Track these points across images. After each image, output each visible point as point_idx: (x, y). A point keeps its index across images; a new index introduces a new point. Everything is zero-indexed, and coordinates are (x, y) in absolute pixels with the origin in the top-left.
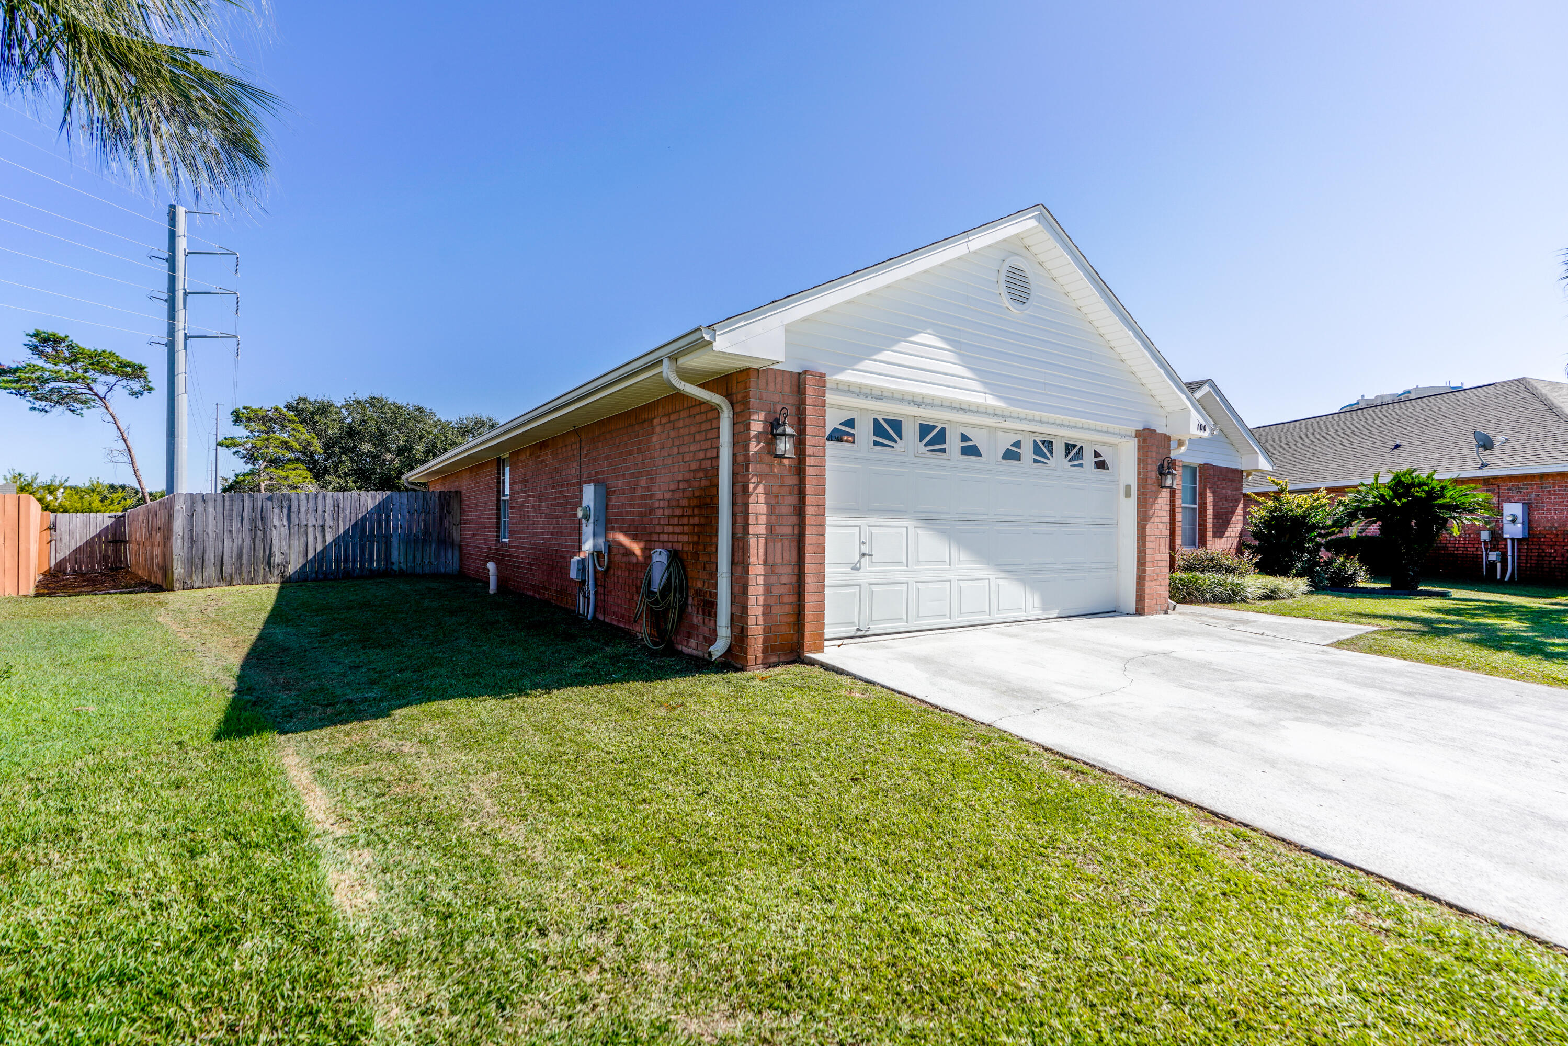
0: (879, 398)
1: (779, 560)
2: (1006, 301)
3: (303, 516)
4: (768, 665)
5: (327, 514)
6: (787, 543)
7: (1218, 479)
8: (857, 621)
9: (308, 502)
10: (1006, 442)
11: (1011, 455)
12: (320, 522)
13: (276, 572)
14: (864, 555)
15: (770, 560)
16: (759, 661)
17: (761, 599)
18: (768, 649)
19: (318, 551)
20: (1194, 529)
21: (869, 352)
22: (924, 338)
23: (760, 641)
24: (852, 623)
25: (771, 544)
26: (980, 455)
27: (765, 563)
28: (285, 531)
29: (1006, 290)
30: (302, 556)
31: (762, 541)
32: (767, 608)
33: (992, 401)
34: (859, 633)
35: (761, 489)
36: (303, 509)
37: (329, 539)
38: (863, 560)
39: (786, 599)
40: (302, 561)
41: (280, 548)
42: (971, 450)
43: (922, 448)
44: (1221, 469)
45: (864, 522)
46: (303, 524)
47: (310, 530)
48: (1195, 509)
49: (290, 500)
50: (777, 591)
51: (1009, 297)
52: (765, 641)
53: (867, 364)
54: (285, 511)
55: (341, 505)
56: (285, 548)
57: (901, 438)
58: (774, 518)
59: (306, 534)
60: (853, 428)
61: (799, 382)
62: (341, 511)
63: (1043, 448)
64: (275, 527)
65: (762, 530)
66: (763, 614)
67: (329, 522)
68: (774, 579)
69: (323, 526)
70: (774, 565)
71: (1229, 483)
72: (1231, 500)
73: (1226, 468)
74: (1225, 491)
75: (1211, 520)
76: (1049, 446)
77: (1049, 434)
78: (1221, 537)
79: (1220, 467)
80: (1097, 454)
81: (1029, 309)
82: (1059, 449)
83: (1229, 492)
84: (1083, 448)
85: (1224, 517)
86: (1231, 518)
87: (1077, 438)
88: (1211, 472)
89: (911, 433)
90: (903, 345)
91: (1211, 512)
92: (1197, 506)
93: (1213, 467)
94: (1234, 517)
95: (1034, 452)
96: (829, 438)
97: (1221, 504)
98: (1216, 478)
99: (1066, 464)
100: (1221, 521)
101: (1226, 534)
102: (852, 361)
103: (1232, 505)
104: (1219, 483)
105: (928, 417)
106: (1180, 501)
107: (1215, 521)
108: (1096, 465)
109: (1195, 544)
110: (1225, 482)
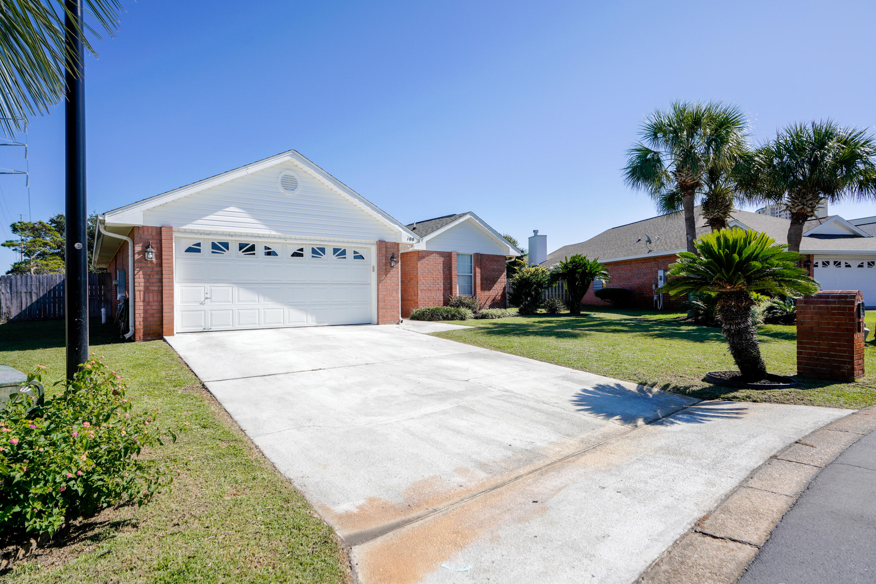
0: (208, 234)
1: (151, 299)
2: (282, 190)
3: (19, 288)
4: (145, 340)
5: (33, 287)
6: (155, 294)
7: (487, 260)
8: (203, 324)
9: (22, 281)
10: (294, 249)
11: (298, 254)
12: (29, 290)
13: (4, 317)
14: (207, 298)
15: (147, 300)
16: (141, 339)
17: (142, 315)
18: (145, 335)
19: (28, 305)
20: (471, 286)
21: (200, 216)
22: (232, 209)
23: (142, 331)
24: (201, 326)
25: (147, 295)
26: (277, 255)
27: (144, 301)
28: (8, 296)
29: (281, 185)
30: (19, 309)
31: (142, 293)
32: (145, 319)
33: (273, 233)
34: (205, 330)
35: (141, 272)
36: (19, 283)
37: (34, 299)
38: (206, 300)
39: (156, 315)
40: (19, 311)
41: (6, 304)
42: (271, 253)
43: (241, 253)
44: (488, 256)
45: (207, 286)
46: (19, 292)
47: (23, 295)
48: (471, 276)
49: (11, 280)
50: (150, 312)
51: (283, 188)
52: (143, 332)
53: (199, 221)
54: (8, 285)
55: (41, 282)
56: (9, 304)
57: (228, 250)
58: (148, 284)
59: (21, 297)
60: (200, 246)
61: (159, 231)
62: (41, 284)
63: (318, 252)
64: (3, 293)
65: (142, 288)
66: (143, 321)
67: (34, 290)
68: (148, 307)
69: (31, 293)
70: (149, 302)
71: (496, 263)
72: (497, 271)
73: (493, 255)
74: (491, 267)
75: (480, 281)
76: (323, 250)
77: (321, 244)
78: (489, 290)
79: (488, 255)
80: (355, 252)
81: (297, 192)
82: (329, 251)
83: (495, 267)
84: (345, 250)
85: (492, 279)
86: (497, 280)
87: (341, 246)
88: (479, 257)
89: (234, 247)
90: (220, 213)
91: (480, 277)
92: (473, 274)
93: (481, 255)
94: (499, 280)
95: (313, 253)
96: (186, 251)
97: (489, 273)
98: (485, 260)
99: (334, 257)
100: (489, 282)
101: (493, 288)
102: (190, 220)
103: (497, 273)
104: (487, 262)
105: (244, 240)
106: (456, 272)
107: (485, 282)
108: (355, 257)
109: (472, 294)
110: (492, 262)
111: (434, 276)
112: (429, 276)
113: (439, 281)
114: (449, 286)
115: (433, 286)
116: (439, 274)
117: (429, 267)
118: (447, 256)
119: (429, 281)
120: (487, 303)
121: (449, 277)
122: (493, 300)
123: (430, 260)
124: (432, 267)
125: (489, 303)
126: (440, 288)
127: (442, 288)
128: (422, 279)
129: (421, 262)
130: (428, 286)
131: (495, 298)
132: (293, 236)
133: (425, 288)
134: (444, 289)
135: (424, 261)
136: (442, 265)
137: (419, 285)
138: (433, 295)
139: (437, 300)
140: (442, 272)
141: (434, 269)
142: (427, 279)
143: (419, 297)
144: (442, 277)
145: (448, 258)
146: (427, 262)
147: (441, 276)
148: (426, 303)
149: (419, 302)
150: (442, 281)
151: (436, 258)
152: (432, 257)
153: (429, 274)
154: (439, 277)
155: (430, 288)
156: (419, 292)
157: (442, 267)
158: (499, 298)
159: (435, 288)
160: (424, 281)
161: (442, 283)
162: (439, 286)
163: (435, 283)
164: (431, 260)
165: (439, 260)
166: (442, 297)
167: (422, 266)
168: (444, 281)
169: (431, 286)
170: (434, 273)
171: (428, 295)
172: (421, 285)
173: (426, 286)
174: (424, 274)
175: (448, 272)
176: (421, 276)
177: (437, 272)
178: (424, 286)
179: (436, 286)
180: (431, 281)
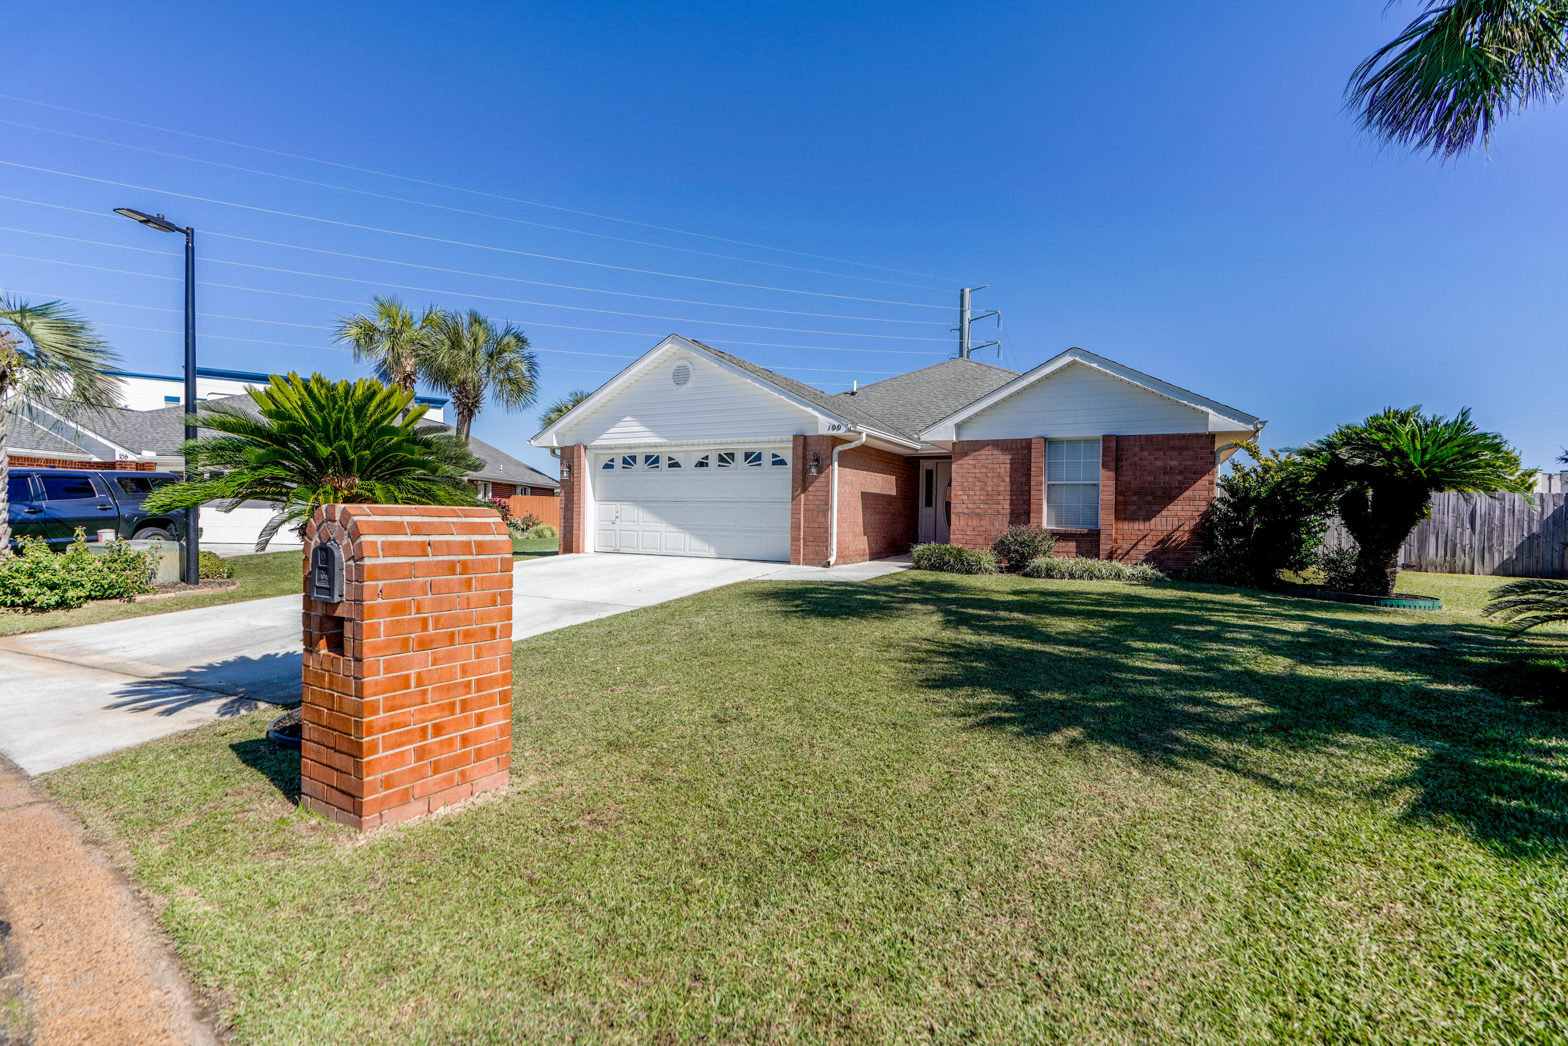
1: (569, 517)
2: (674, 386)
6: (571, 511)
8: (614, 545)
10: (698, 457)
11: (703, 464)
14: (617, 517)
15: (566, 517)
16: (562, 553)
17: (563, 532)
20: (1096, 508)
21: (604, 431)
22: (627, 419)
24: (612, 547)
25: (567, 512)
26: (682, 466)
27: (564, 518)
29: (672, 380)
31: (563, 510)
34: (615, 551)
35: (563, 491)
38: (617, 519)
39: (571, 532)
42: (674, 465)
43: (646, 467)
44: (1150, 438)
45: (618, 504)
48: (1097, 486)
50: (568, 529)
51: (675, 383)
52: (563, 547)
53: (604, 436)
57: (638, 463)
58: (567, 502)
60: (614, 462)
61: (574, 449)
63: (726, 459)
65: (564, 506)
66: (564, 537)
68: (567, 524)
70: (568, 519)
71: (1176, 453)
72: (1180, 473)
73: (1163, 435)
74: (1159, 463)
75: (1112, 498)
76: (731, 456)
77: (729, 448)
78: (1147, 518)
79: (1146, 436)
80: (774, 456)
81: (689, 385)
82: (740, 457)
83: (1175, 463)
84: (760, 454)
85: (1160, 493)
86: (1180, 494)
87: (755, 448)
88: (1113, 444)
89: (640, 460)
90: (620, 424)
92: (1099, 482)
93: (1119, 439)
94: (1188, 493)
95: (720, 461)
96: (604, 468)
97: (1151, 478)
98: (1137, 449)
99: (746, 465)
100: (1150, 498)
101: (1164, 513)
102: (596, 436)
103: (1180, 478)
104: (1146, 454)
105: (650, 451)
106: (1042, 478)
107: (1135, 498)
108: (774, 463)
109: (1097, 524)
110: (1162, 452)
111: (990, 489)
112: (977, 488)
113: (1001, 497)
114: (1026, 507)
115: (987, 506)
116: (1002, 484)
117: (978, 471)
118: (1022, 448)
119: (975, 498)
120: (1140, 547)
121: (1027, 488)
122: (1163, 542)
123: (979, 457)
124: (984, 470)
125: (1146, 547)
126: (1001, 511)
127: (1008, 511)
128: (960, 493)
129: (959, 462)
130: (974, 506)
131: (1169, 537)
132: (690, 442)
133: (966, 511)
134: (1012, 513)
135: (968, 461)
136: (1009, 466)
137: (953, 505)
138: (983, 523)
139: (993, 533)
140: (1008, 479)
141: (989, 475)
142: (972, 493)
143: (953, 527)
144: (1009, 488)
145: (1026, 452)
146: (971, 462)
147: (1005, 486)
148: (968, 537)
149: (952, 537)
150: (1008, 497)
151: (995, 452)
152: (986, 452)
153: (978, 484)
154: (1001, 489)
155: (978, 511)
156: (953, 517)
157: (1008, 470)
158: (1183, 536)
159: (990, 511)
160: (965, 497)
161: (1008, 502)
162: (1000, 507)
163: (989, 502)
164: (983, 457)
165: (1002, 457)
167: (960, 471)
168: (1014, 497)
169: (982, 506)
170: (990, 483)
171: (974, 523)
172: (958, 506)
173: (970, 506)
174: (966, 484)
175: (1024, 479)
176: (958, 488)
177: (995, 480)
178: (964, 506)
179: (994, 506)
180: (982, 497)
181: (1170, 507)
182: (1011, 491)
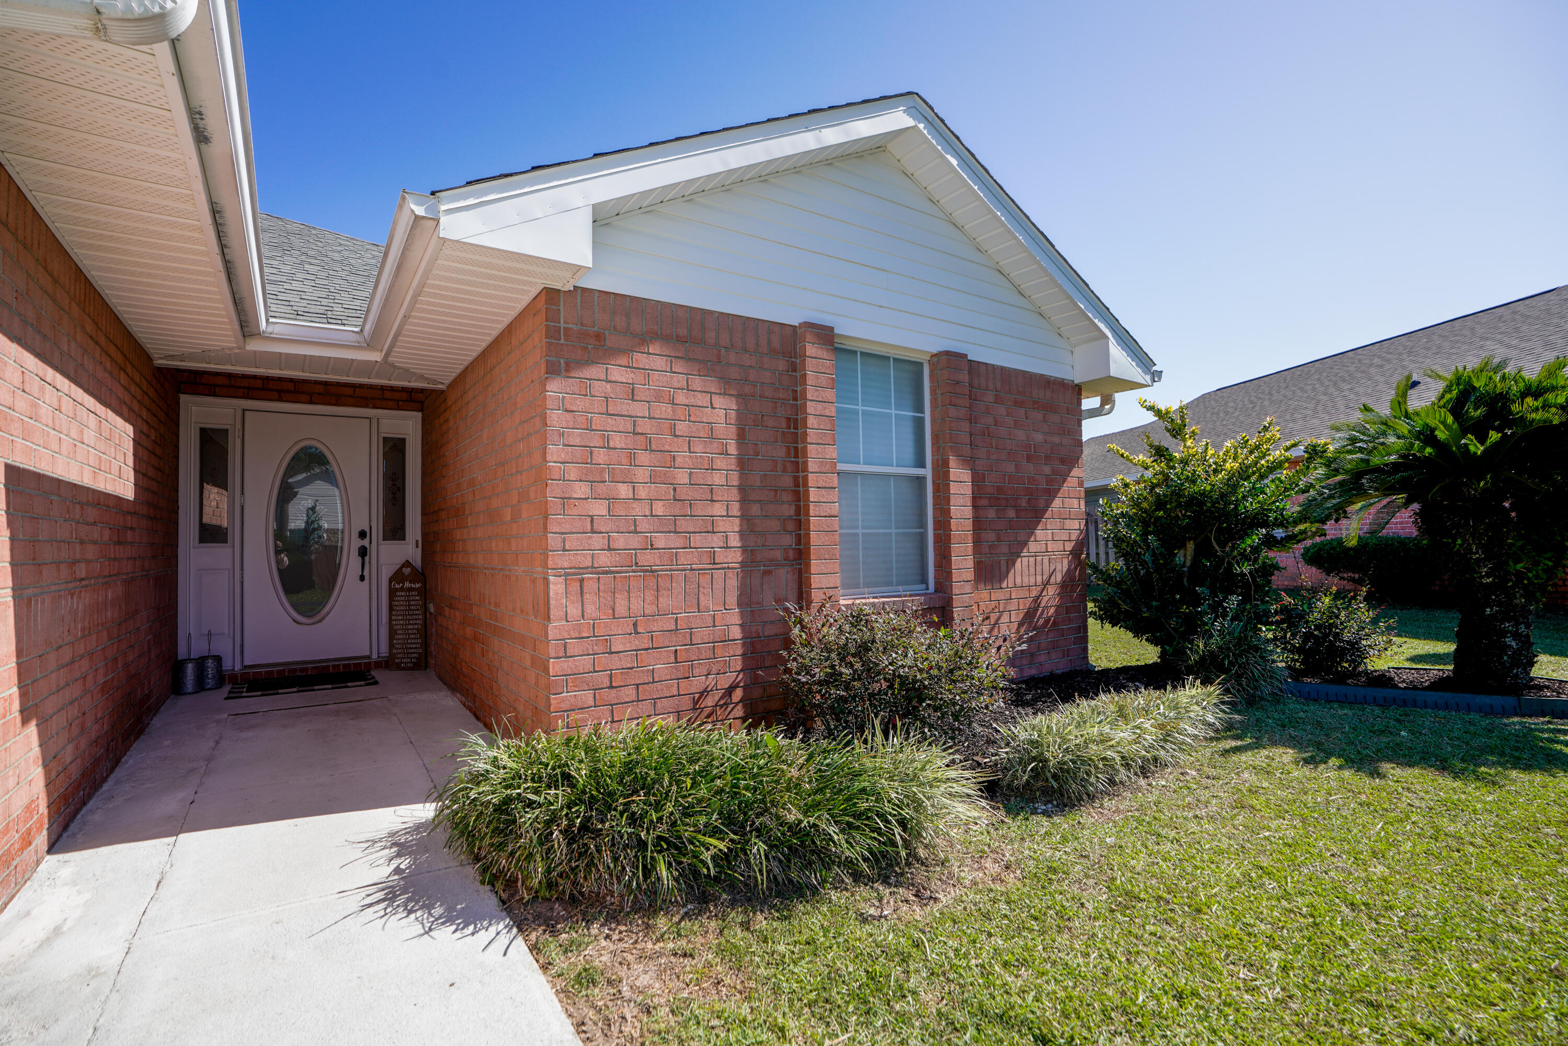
7: (998, 400)
20: (922, 538)
44: (1006, 375)
48: (920, 480)
71: (1038, 415)
72: (1048, 458)
73: (1024, 373)
74: (1021, 435)
75: (968, 511)
79: (1002, 369)
83: (1039, 437)
85: (1023, 503)
86: (1048, 504)
88: (964, 379)
91: (967, 489)
92: (927, 472)
93: (974, 367)
94: (1057, 503)
97: (1010, 468)
98: (990, 397)
100: (1011, 514)
101: (1033, 546)
103: (1047, 470)
104: (1002, 410)
106: (832, 452)
107: (991, 514)
109: (924, 580)
110: (1022, 411)
111: (682, 477)
112: (642, 474)
113: (719, 509)
114: (788, 540)
115: (675, 541)
116: (720, 463)
117: (639, 409)
118: (773, 351)
119: (639, 509)
121: (787, 481)
124: (664, 410)
126: (716, 556)
128: (581, 490)
130: (635, 541)
131: (1039, 599)
133: (604, 559)
134: (749, 562)
135: (602, 370)
137: (553, 540)
138: (668, 602)
139: (701, 635)
142: (624, 490)
143: (555, 628)
145: (781, 365)
148: (616, 662)
149: (555, 667)
150: (735, 509)
153: (643, 457)
154: (718, 479)
155: (647, 558)
156: (556, 586)
158: (1053, 600)
159: (686, 558)
160: (599, 508)
161: (734, 525)
162: (716, 541)
163: (683, 524)
166: (734, 617)
167: (580, 404)
168: (755, 509)
169: (661, 541)
170: (683, 457)
171: (637, 605)
172: (572, 541)
173: (620, 541)
174: (601, 456)
175: (780, 452)
176: (573, 472)
177: (698, 448)
178: (598, 541)
179: (697, 540)
180: (659, 509)
181: (1039, 533)
182: (742, 489)
